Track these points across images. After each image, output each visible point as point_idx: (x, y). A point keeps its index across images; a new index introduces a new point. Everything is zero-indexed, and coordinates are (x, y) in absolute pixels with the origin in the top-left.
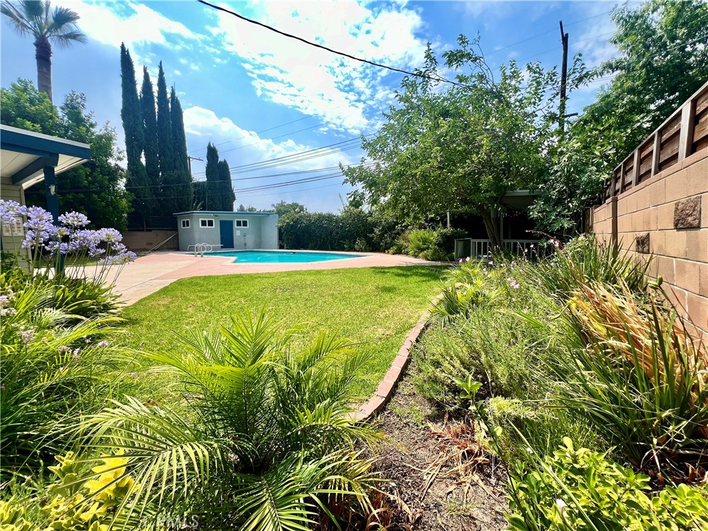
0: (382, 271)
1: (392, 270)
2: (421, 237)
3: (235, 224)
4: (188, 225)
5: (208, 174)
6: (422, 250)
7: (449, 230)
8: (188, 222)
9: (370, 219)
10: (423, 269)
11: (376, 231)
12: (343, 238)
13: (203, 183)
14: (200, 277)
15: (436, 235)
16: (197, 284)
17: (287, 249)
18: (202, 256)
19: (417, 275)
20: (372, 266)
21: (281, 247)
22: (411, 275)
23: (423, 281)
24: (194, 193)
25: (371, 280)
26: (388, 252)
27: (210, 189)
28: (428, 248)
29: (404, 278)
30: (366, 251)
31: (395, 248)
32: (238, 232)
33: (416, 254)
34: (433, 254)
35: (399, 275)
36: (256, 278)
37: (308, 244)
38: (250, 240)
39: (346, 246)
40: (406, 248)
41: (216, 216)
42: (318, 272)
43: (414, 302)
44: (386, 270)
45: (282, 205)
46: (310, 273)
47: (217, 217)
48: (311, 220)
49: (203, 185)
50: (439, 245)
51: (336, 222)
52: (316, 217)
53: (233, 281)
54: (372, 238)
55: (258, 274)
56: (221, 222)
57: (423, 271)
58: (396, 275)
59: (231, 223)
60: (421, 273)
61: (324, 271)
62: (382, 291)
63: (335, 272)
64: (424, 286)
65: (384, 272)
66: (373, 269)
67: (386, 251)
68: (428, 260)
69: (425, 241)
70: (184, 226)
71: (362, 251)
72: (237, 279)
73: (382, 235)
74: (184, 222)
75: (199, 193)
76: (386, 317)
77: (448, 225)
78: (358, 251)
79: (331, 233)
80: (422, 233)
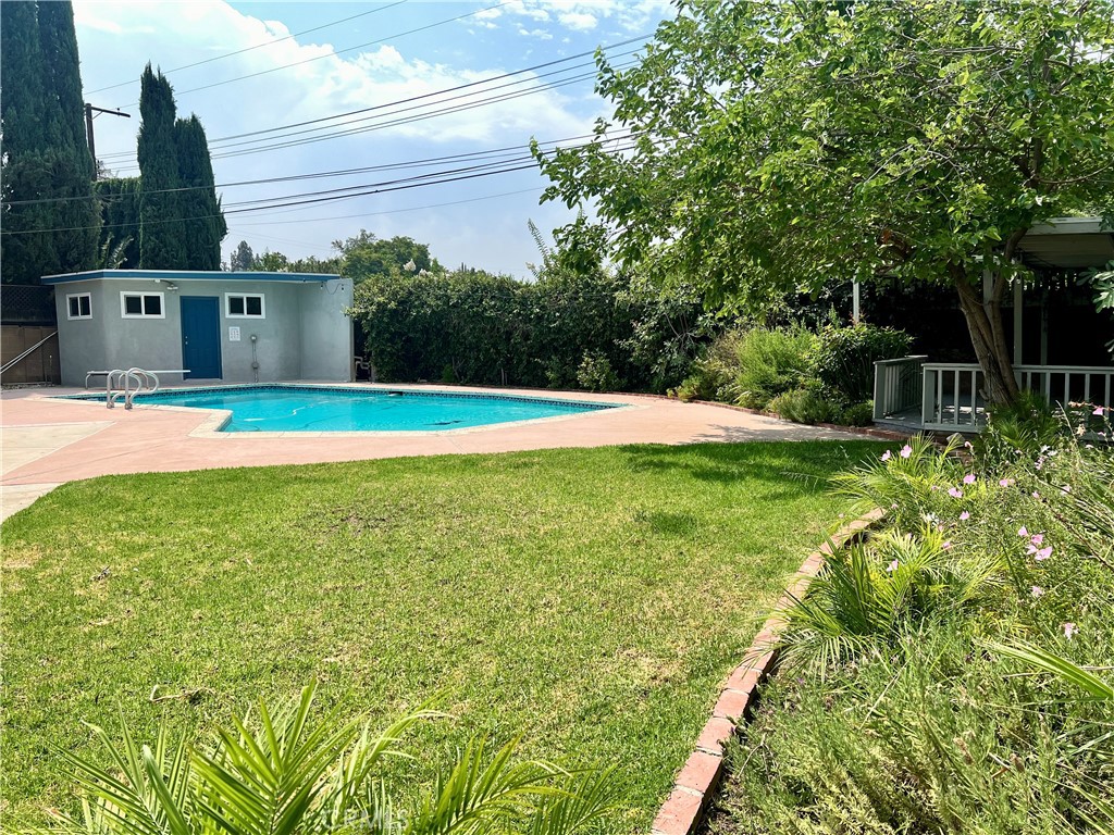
0: (656, 459)
1: (683, 459)
2: (775, 353)
3: (226, 307)
4: (86, 311)
5: (144, 158)
6: (778, 390)
7: (858, 330)
8: (85, 301)
9: (620, 296)
10: (778, 456)
11: (641, 330)
12: (543, 350)
13: (132, 182)
14: (123, 479)
15: (817, 346)
16: (116, 503)
17: (379, 381)
18: (129, 407)
19: (758, 476)
20: (627, 443)
21: (362, 375)
22: (741, 477)
23: (777, 496)
24: (105, 214)
25: (621, 492)
26: (676, 394)
27: (149, 201)
28: (794, 385)
29: (718, 486)
30: (609, 388)
31: (695, 381)
32: (233, 329)
33: (758, 402)
34: (810, 403)
35: (704, 475)
36: (287, 482)
37: (441, 368)
38: (270, 353)
39: (550, 375)
40: (729, 381)
41: (170, 283)
42: (470, 462)
43: (748, 567)
44: (668, 458)
45: (363, 242)
46: (444, 464)
47: (169, 287)
48: (449, 298)
49: (131, 190)
50: (826, 375)
51: (524, 302)
52: (463, 288)
53: (221, 490)
54: (629, 352)
55: (292, 468)
56: (184, 300)
57: (776, 462)
58: (697, 475)
59: (213, 303)
60: (771, 468)
61: (485, 458)
62: (655, 530)
63: (519, 462)
64: (779, 514)
65: (662, 466)
66: (628, 455)
67: (670, 392)
68: (795, 421)
69: (785, 363)
70: (75, 312)
71: (597, 390)
72: (232, 486)
73: (658, 344)
74: (74, 302)
75: (120, 217)
76: (665, 617)
77: (856, 315)
78: (587, 390)
79: (509, 334)
80: (775, 338)
